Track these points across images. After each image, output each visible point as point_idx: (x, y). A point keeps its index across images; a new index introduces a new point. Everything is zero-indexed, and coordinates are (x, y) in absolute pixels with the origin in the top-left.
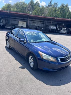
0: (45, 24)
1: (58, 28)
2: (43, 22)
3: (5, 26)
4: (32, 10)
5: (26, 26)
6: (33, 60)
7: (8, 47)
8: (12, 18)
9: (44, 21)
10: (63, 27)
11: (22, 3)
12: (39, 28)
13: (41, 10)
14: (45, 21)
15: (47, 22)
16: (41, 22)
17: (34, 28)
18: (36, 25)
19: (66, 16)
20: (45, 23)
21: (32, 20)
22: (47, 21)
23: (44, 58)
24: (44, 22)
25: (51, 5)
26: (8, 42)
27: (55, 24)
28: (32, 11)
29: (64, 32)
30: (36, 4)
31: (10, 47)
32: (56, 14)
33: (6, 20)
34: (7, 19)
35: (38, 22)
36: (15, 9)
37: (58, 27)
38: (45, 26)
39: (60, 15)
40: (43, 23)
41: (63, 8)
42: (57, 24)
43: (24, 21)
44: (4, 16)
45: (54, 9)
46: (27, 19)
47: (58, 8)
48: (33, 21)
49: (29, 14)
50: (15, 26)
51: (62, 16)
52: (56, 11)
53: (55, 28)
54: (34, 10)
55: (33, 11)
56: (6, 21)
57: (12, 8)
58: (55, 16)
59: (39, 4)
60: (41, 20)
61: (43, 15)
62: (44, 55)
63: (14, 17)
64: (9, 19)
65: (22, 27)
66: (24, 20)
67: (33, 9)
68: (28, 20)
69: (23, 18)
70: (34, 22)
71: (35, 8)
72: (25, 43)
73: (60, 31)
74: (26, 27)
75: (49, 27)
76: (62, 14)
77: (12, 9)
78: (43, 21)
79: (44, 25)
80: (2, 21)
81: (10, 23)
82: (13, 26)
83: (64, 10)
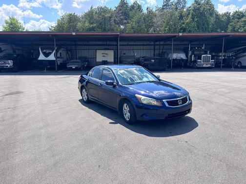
0: (158, 50)
1: (191, 56)
2: (152, 45)
3: (67, 63)
4: (125, 21)
5: (115, 58)
6: (128, 109)
7: (85, 100)
8: (81, 45)
9: (156, 43)
10: (202, 52)
11: (101, 8)
12: (145, 60)
13: (145, 19)
14: (158, 43)
15: (164, 45)
16: (148, 47)
17: (133, 62)
18: (138, 54)
19: (208, 25)
20: (158, 46)
21: (127, 45)
22: (162, 43)
23: (144, 102)
24: (154, 45)
25: (170, 4)
26: (84, 90)
27: (182, 47)
28: (125, 23)
29: (207, 64)
30: (133, 7)
31: (90, 99)
32: (183, 23)
33: (67, 51)
34: (69, 47)
35: (142, 47)
36: (87, 24)
37: (190, 53)
38: (159, 55)
39: (194, 24)
40: (152, 47)
41: (199, 9)
42: (187, 46)
43: (109, 49)
44: (62, 43)
45: (177, 14)
46: (115, 43)
47: (187, 10)
48: (128, 47)
49: (119, 33)
50: (88, 61)
51: (198, 28)
52: (181, 17)
53: (183, 56)
54: (129, 21)
55: (128, 23)
56: (67, 53)
57: (79, 23)
58: (181, 29)
59: (139, 7)
60: (148, 43)
61: (151, 30)
62: (143, 97)
63: (85, 43)
64: (73, 47)
65: (105, 63)
66: (108, 47)
67: (126, 19)
68: (117, 45)
69: (105, 43)
70: (132, 47)
71: (131, 15)
72: (114, 86)
73: (195, 61)
74: (113, 61)
75: (168, 55)
76: (197, 21)
77: (79, 25)
78: (152, 43)
79: (156, 53)
80: (61, 53)
81: (77, 57)
82: (84, 62)
83: (201, 13)
